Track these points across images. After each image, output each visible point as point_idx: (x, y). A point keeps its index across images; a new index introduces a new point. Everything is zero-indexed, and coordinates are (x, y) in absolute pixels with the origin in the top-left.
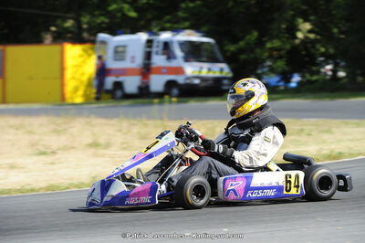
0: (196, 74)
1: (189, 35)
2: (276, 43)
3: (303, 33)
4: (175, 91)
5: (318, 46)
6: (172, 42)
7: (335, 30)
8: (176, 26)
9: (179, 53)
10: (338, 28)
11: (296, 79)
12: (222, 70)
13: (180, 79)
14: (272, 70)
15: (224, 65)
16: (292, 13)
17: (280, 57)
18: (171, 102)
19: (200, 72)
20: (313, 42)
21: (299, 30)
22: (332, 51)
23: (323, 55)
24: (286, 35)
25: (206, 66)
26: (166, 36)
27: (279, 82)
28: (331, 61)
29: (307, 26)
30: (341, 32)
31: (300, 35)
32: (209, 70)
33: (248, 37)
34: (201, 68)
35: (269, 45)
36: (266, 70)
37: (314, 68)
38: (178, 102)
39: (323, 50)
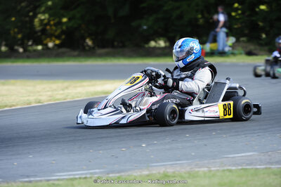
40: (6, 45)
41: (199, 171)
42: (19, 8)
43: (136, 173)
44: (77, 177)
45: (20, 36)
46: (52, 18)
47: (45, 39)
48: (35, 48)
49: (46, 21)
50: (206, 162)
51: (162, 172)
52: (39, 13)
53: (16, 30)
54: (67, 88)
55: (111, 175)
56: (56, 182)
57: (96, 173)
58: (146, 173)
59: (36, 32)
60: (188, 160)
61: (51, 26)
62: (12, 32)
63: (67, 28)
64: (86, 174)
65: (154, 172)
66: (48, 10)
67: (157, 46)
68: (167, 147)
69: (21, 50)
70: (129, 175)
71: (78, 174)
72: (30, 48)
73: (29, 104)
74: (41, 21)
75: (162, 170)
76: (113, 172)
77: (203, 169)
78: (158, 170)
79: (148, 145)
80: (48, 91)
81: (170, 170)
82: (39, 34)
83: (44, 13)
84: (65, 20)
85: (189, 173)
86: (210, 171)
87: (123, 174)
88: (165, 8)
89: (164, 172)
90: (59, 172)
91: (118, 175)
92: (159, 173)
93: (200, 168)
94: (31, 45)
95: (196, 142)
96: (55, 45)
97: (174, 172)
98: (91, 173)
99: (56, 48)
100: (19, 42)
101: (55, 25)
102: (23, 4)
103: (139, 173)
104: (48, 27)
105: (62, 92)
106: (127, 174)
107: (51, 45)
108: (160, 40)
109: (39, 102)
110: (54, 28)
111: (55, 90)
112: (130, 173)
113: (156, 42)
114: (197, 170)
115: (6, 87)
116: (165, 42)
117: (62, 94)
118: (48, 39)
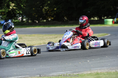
40: (31, 20)
41: (111, 72)
42: (36, 4)
43: (85, 73)
44: (60, 74)
45: (36, 16)
46: (50, 9)
47: (47, 17)
48: (43, 21)
49: (47, 10)
50: (114, 68)
51: (96, 72)
52: (45, 6)
53: (35, 13)
54: (56, 37)
55: (74, 74)
56: (52, 77)
57: (68, 73)
58: (89, 72)
59: (44, 14)
60: (107, 67)
61: (49, 12)
62: (33, 14)
63: (56, 12)
64: (64, 73)
65: (93, 72)
66: (48, 5)
67: (94, 19)
68: (98, 62)
69: (37, 22)
70: (82, 74)
71: (61, 73)
72: (41, 21)
73: (41, 44)
74: (46, 9)
75: (96, 71)
76: (75, 72)
77: (113, 71)
78: (94, 71)
79: (90, 61)
80: (48, 39)
81: (99, 71)
82: (45, 15)
83: (46, 6)
84: (55, 9)
85: (107, 72)
86: (116, 72)
87: (79, 73)
88: (97, 4)
89: (97, 72)
90: (53, 72)
91: (77, 73)
92: (95, 73)
93: (112, 70)
94: (41, 20)
95: (110, 59)
96: (51, 20)
97: (101, 72)
98: (66, 73)
99: (52, 21)
100: (36, 18)
101: (51, 11)
102: (38, 3)
103: (86, 73)
104: (48, 12)
105: (54, 39)
106: (81, 73)
107: (49, 19)
108: (95, 17)
109: (45, 44)
110: (51, 12)
111: (52, 38)
112: (82, 73)
113: (94, 18)
114: (111, 71)
115: (31, 37)
116: (97, 18)
117: (54, 40)
118: (48, 17)
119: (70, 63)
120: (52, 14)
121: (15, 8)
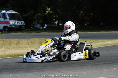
0: (14, 24)
1: (11, 11)
2: (39, 14)
3: (48, 11)
4: (7, 29)
5: (53, 15)
6: (6, 13)
7: (58, 10)
8: (7, 9)
9: (8, 17)
10: (60, 10)
11: (46, 26)
12: (22, 23)
13: (8, 26)
14: (38, 23)
15: (23, 21)
16: (44, 4)
17: (41, 19)
18: (5, 33)
19: (15, 23)
20: (51, 14)
21: (47, 10)
22: (57, 17)
23: (54, 18)
24: (42, 12)
25: (17, 21)
26: (4, 12)
27: (40, 27)
28: (57, 20)
29: (50, 9)
30: (60, 11)
31: (47, 12)
32: (18, 23)
33: (30, 12)
34: (15, 22)
35: (37, 15)
36: (36, 23)
37: (52, 22)
38: (7, 33)
39: (54, 16)
119: (105, 69)
120: (88, 18)
121: (51, 12)
